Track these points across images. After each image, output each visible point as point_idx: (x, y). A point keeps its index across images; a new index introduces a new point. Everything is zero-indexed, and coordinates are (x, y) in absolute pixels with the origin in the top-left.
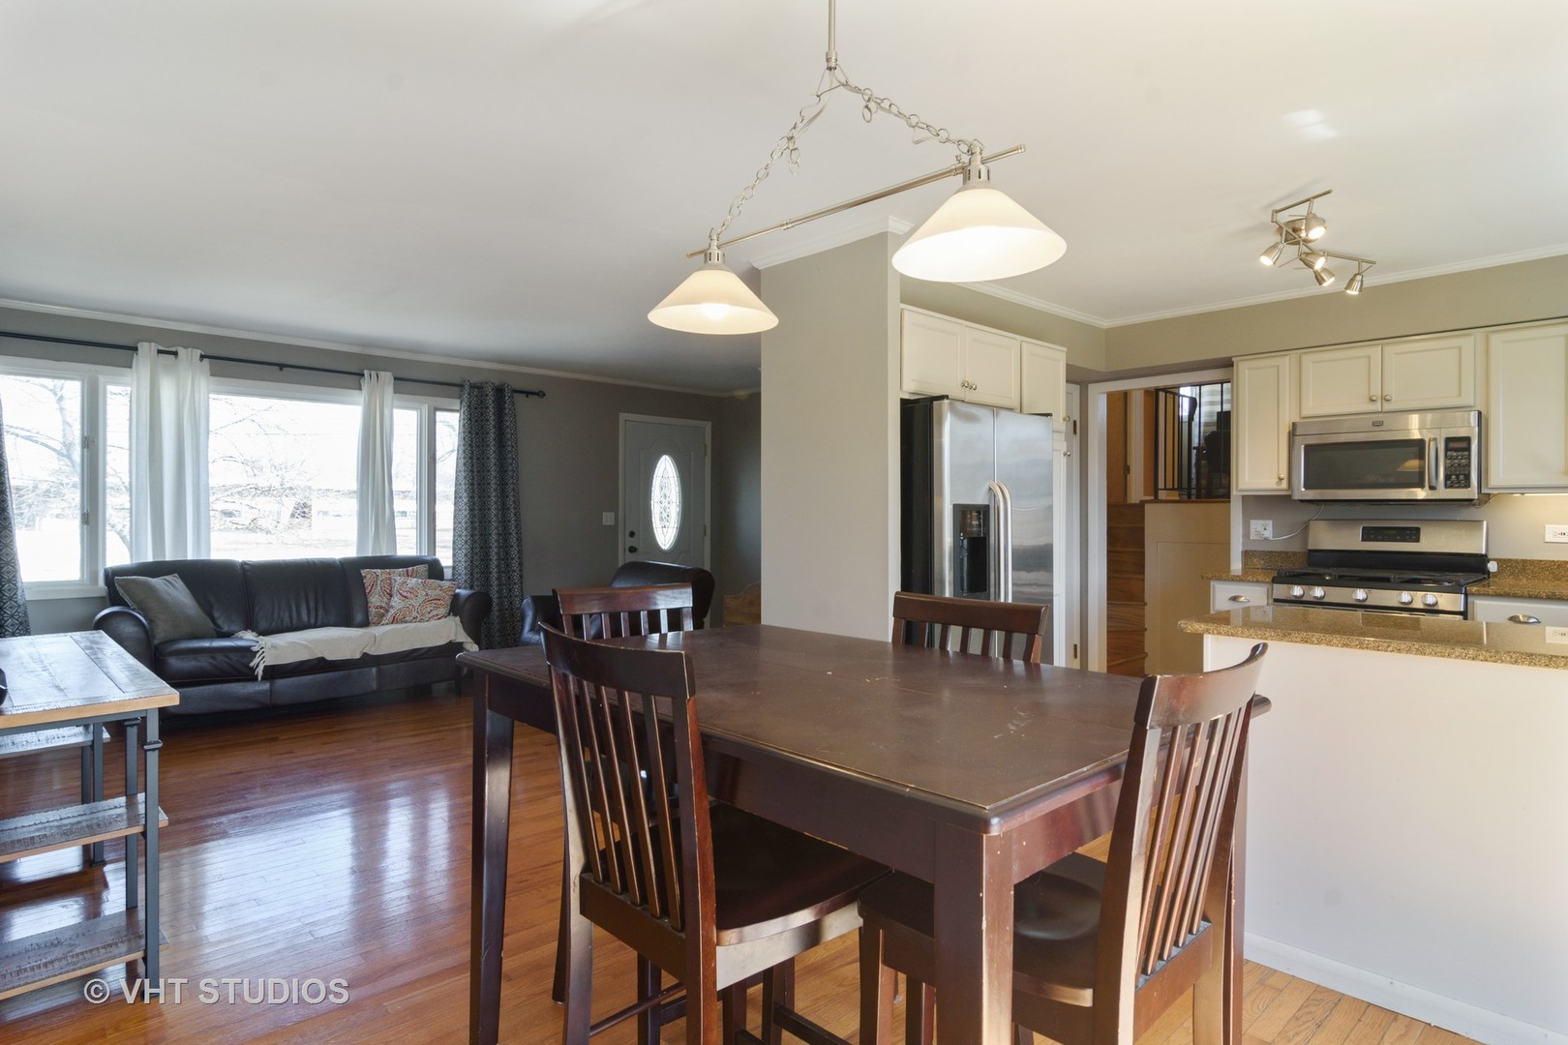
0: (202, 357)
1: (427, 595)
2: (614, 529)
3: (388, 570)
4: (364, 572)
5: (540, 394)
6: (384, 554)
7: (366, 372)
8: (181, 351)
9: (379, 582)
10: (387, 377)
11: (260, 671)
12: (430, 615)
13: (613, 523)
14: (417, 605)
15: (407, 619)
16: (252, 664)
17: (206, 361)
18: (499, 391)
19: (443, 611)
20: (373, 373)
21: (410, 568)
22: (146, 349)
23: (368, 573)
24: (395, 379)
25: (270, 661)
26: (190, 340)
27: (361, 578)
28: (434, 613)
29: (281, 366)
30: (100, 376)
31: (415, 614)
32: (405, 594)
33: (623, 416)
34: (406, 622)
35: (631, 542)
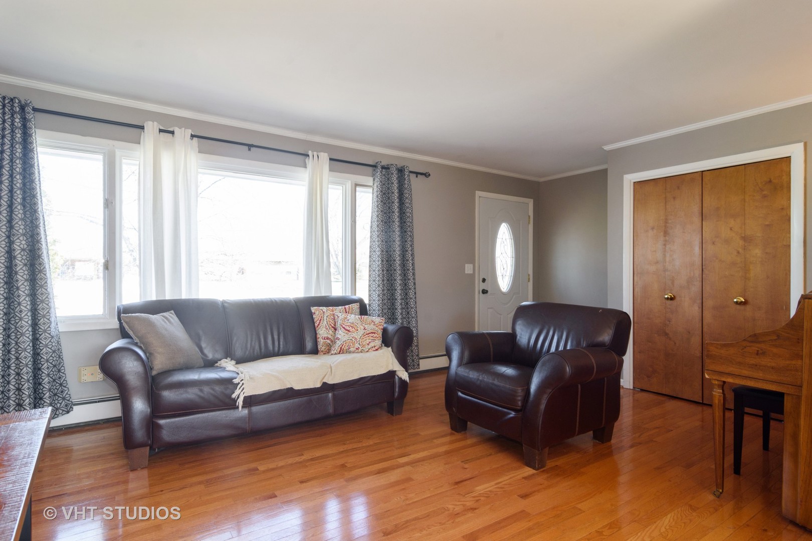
0: (193, 136)
1: (365, 329)
2: (472, 276)
3: (331, 308)
4: (313, 309)
5: (427, 175)
6: (323, 295)
7: (310, 153)
8: (177, 130)
9: (325, 318)
10: (324, 157)
11: (240, 402)
12: (369, 347)
13: (472, 272)
14: (358, 337)
15: (352, 349)
16: (234, 396)
17: (195, 139)
18: (401, 171)
19: (378, 342)
20: (315, 154)
21: (347, 306)
22: (151, 127)
23: (315, 310)
24: (331, 159)
25: (249, 392)
26: (184, 122)
27: (311, 314)
28: (372, 344)
29: (250, 146)
30: (116, 150)
31: (357, 345)
32: (347, 328)
33: (478, 193)
34: (350, 352)
35: (483, 286)
